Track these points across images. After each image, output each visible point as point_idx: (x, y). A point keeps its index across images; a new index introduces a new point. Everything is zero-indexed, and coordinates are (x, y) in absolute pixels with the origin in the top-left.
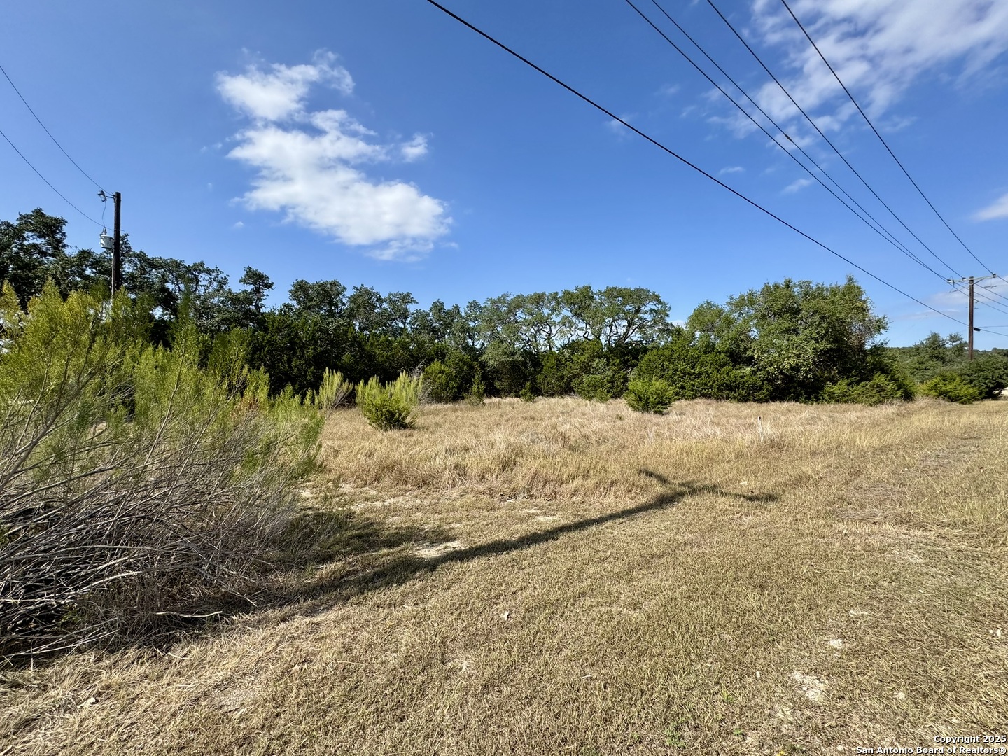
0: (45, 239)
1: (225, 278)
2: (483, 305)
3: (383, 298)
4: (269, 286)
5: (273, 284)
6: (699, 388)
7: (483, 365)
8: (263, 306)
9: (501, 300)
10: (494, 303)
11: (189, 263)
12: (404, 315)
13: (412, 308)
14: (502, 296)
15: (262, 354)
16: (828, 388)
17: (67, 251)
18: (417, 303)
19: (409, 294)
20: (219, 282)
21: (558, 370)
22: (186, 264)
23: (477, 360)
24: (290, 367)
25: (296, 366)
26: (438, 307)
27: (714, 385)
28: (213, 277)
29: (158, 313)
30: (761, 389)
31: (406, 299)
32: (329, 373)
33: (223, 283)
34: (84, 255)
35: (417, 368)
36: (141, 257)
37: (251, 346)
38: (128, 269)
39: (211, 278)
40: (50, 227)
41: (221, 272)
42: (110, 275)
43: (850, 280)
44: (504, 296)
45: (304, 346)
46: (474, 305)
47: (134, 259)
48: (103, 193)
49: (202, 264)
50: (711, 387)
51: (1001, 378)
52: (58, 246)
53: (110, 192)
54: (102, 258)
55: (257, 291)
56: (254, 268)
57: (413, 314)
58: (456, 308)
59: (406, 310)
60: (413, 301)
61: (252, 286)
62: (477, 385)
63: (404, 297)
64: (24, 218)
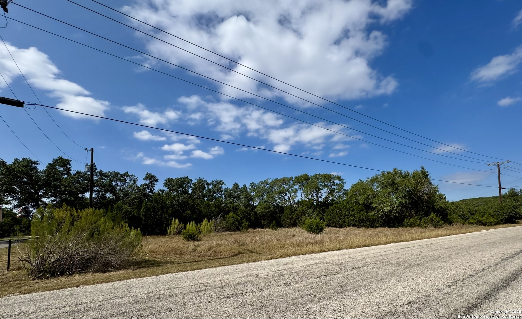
0: (63, 168)
1: (136, 179)
2: (257, 184)
3: (209, 183)
4: (156, 180)
5: (158, 179)
6: (351, 222)
7: (255, 213)
8: (154, 189)
9: (266, 182)
10: (262, 183)
11: (122, 173)
12: (220, 190)
13: (224, 187)
14: (266, 180)
15: (150, 212)
16: (406, 221)
17: (72, 172)
18: (226, 185)
19: (221, 181)
20: (134, 180)
21: (290, 215)
22: (120, 173)
23: (253, 211)
24: (161, 217)
25: (165, 217)
26: (236, 186)
27: (357, 220)
28: (131, 178)
29: (108, 195)
30: (378, 221)
31: (221, 183)
32: (174, 220)
33: (135, 181)
34: (78, 173)
35: (219, 216)
36: (101, 172)
37: (145, 209)
38: (95, 178)
39: (130, 179)
40: (65, 163)
41: (134, 176)
42: (89, 181)
43: (423, 168)
44: (267, 180)
45: (168, 208)
46: (253, 184)
47: (98, 174)
48: (86, 149)
49: (127, 173)
50: (356, 221)
51: (511, 213)
52: (68, 171)
53: (89, 149)
54: (85, 173)
55: (151, 183)
56: (150, 173)
57: (224, 190)
58: (245, 186)
59: (221, 188)
60: (223, 184)
61: (149, 181)
62: (245, 223)
63: (219, 182)
64: (55, 161)
